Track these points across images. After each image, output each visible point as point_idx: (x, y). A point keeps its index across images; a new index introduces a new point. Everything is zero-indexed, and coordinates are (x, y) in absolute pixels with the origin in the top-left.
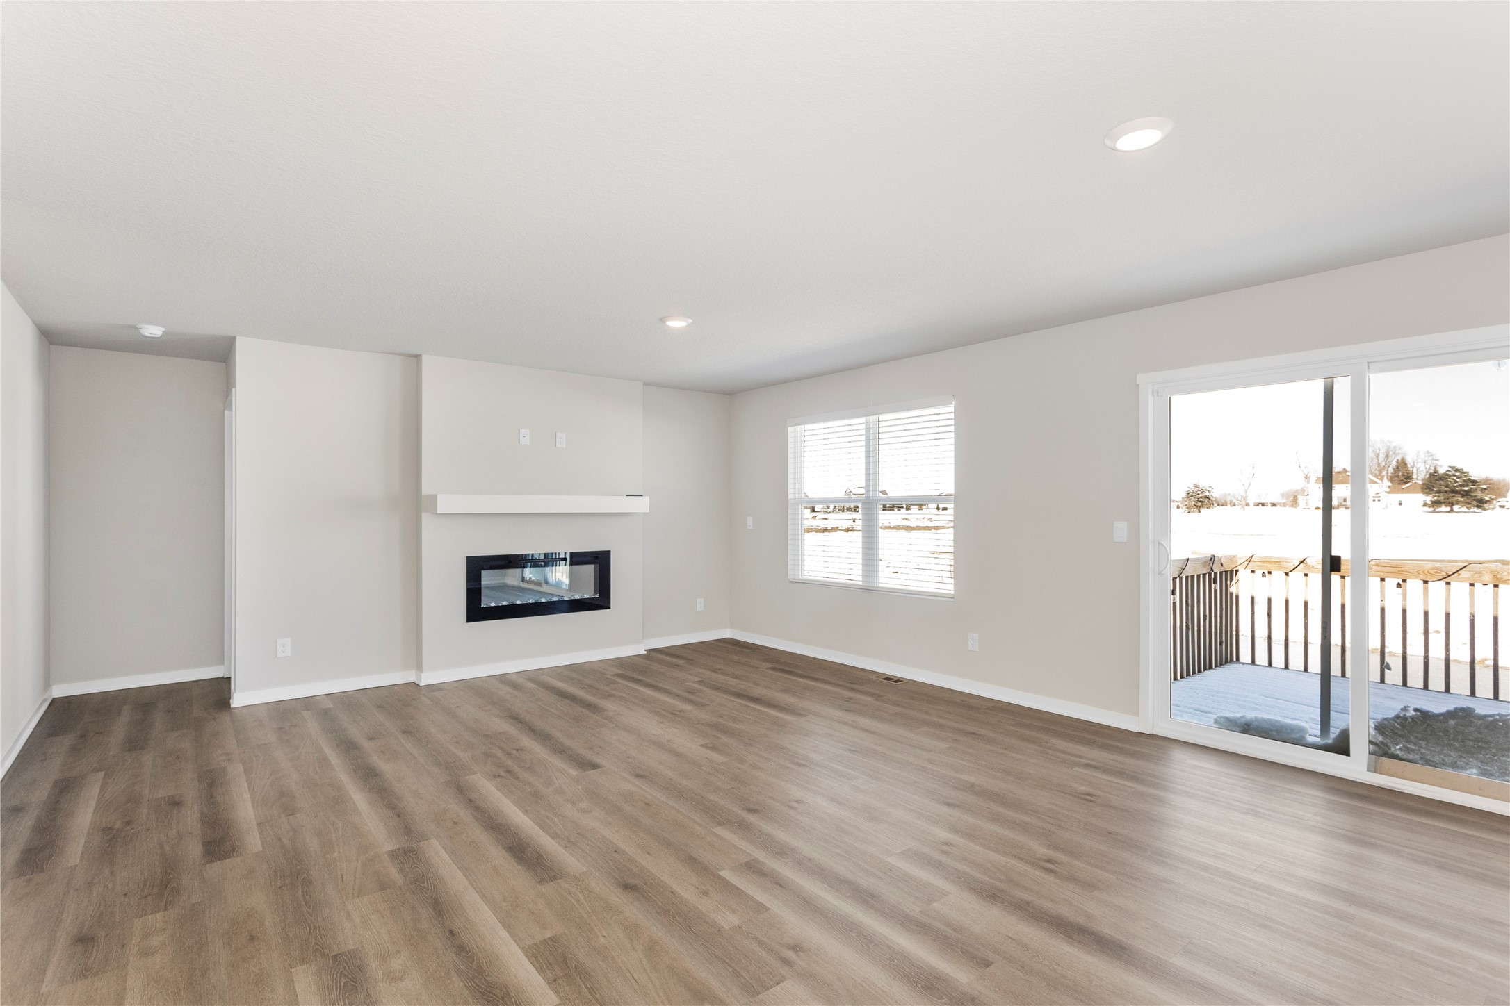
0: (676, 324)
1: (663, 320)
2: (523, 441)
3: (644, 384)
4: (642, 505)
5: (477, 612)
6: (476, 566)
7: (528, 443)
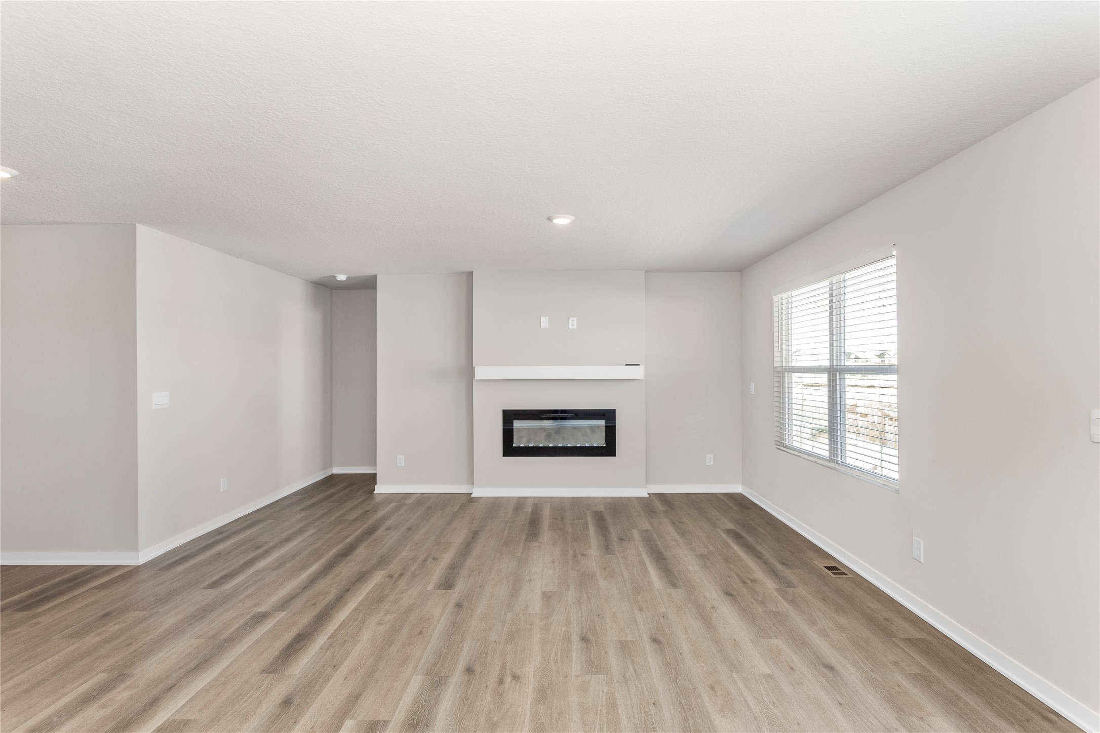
0: (562, 221)
1: (550, 219)
2: (543, 325)
3: (645, 272)
4: (638, 373)
5: (510, 449)
6: (510, 416)
7: (547, 327)
